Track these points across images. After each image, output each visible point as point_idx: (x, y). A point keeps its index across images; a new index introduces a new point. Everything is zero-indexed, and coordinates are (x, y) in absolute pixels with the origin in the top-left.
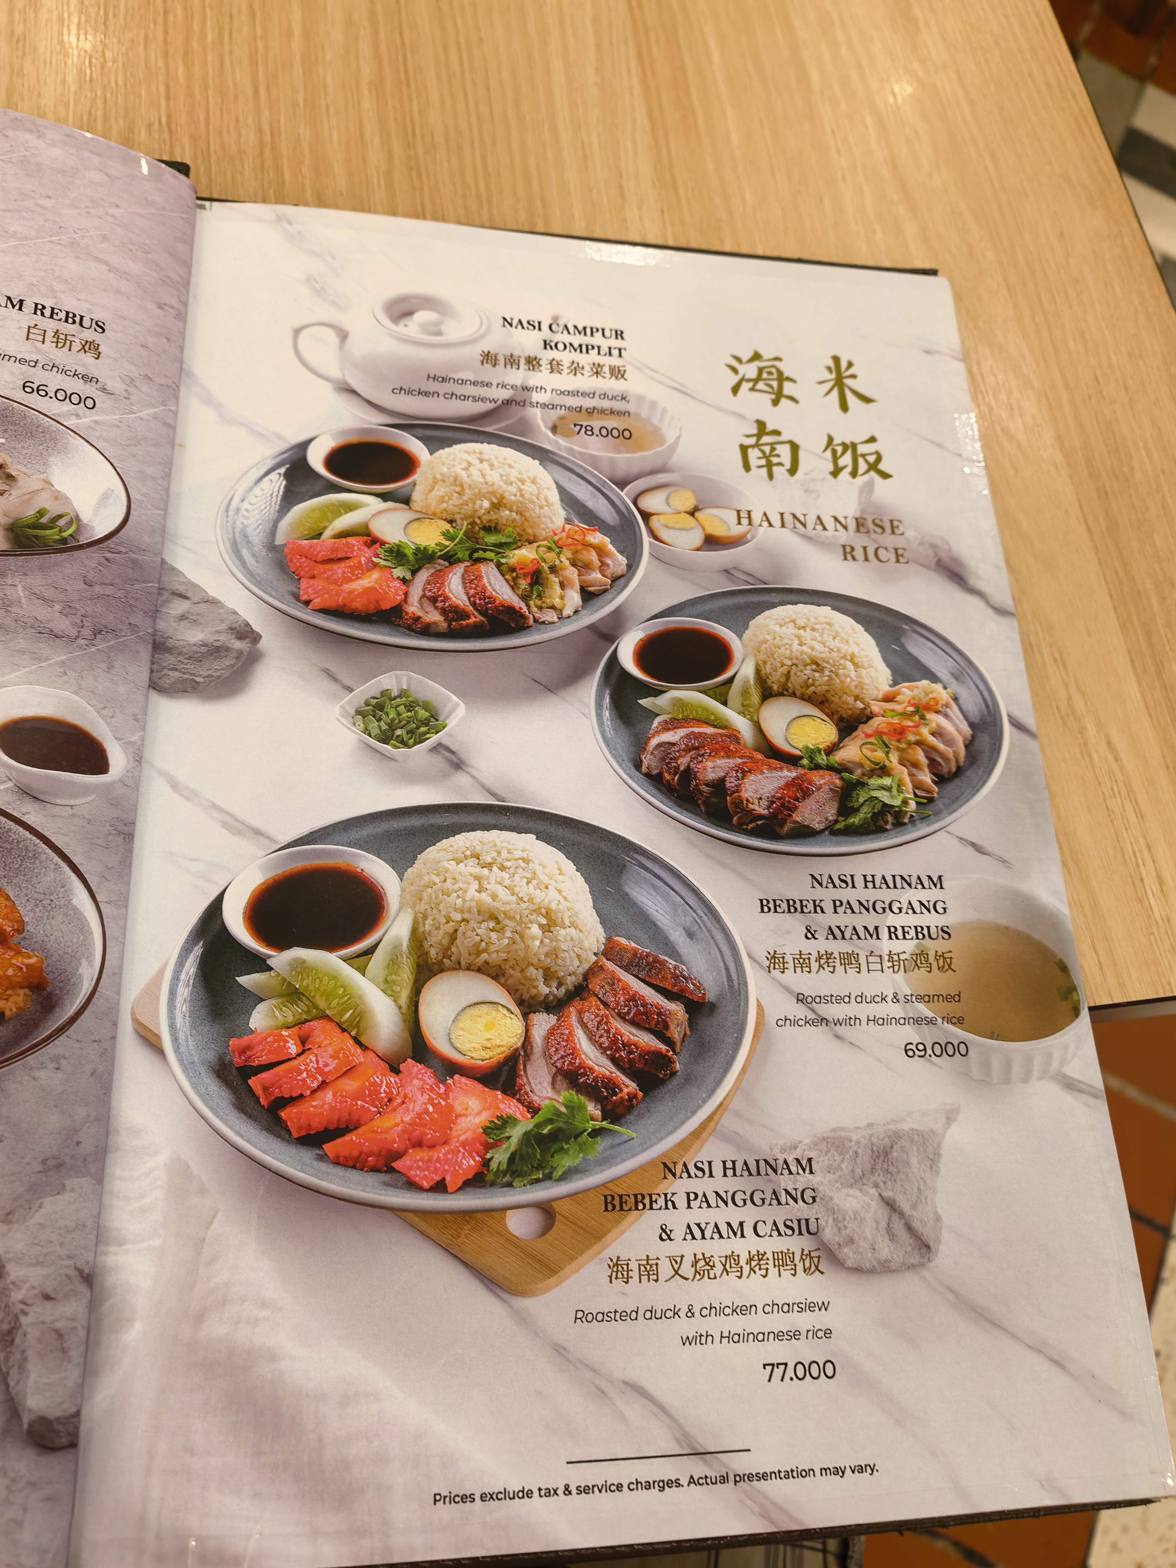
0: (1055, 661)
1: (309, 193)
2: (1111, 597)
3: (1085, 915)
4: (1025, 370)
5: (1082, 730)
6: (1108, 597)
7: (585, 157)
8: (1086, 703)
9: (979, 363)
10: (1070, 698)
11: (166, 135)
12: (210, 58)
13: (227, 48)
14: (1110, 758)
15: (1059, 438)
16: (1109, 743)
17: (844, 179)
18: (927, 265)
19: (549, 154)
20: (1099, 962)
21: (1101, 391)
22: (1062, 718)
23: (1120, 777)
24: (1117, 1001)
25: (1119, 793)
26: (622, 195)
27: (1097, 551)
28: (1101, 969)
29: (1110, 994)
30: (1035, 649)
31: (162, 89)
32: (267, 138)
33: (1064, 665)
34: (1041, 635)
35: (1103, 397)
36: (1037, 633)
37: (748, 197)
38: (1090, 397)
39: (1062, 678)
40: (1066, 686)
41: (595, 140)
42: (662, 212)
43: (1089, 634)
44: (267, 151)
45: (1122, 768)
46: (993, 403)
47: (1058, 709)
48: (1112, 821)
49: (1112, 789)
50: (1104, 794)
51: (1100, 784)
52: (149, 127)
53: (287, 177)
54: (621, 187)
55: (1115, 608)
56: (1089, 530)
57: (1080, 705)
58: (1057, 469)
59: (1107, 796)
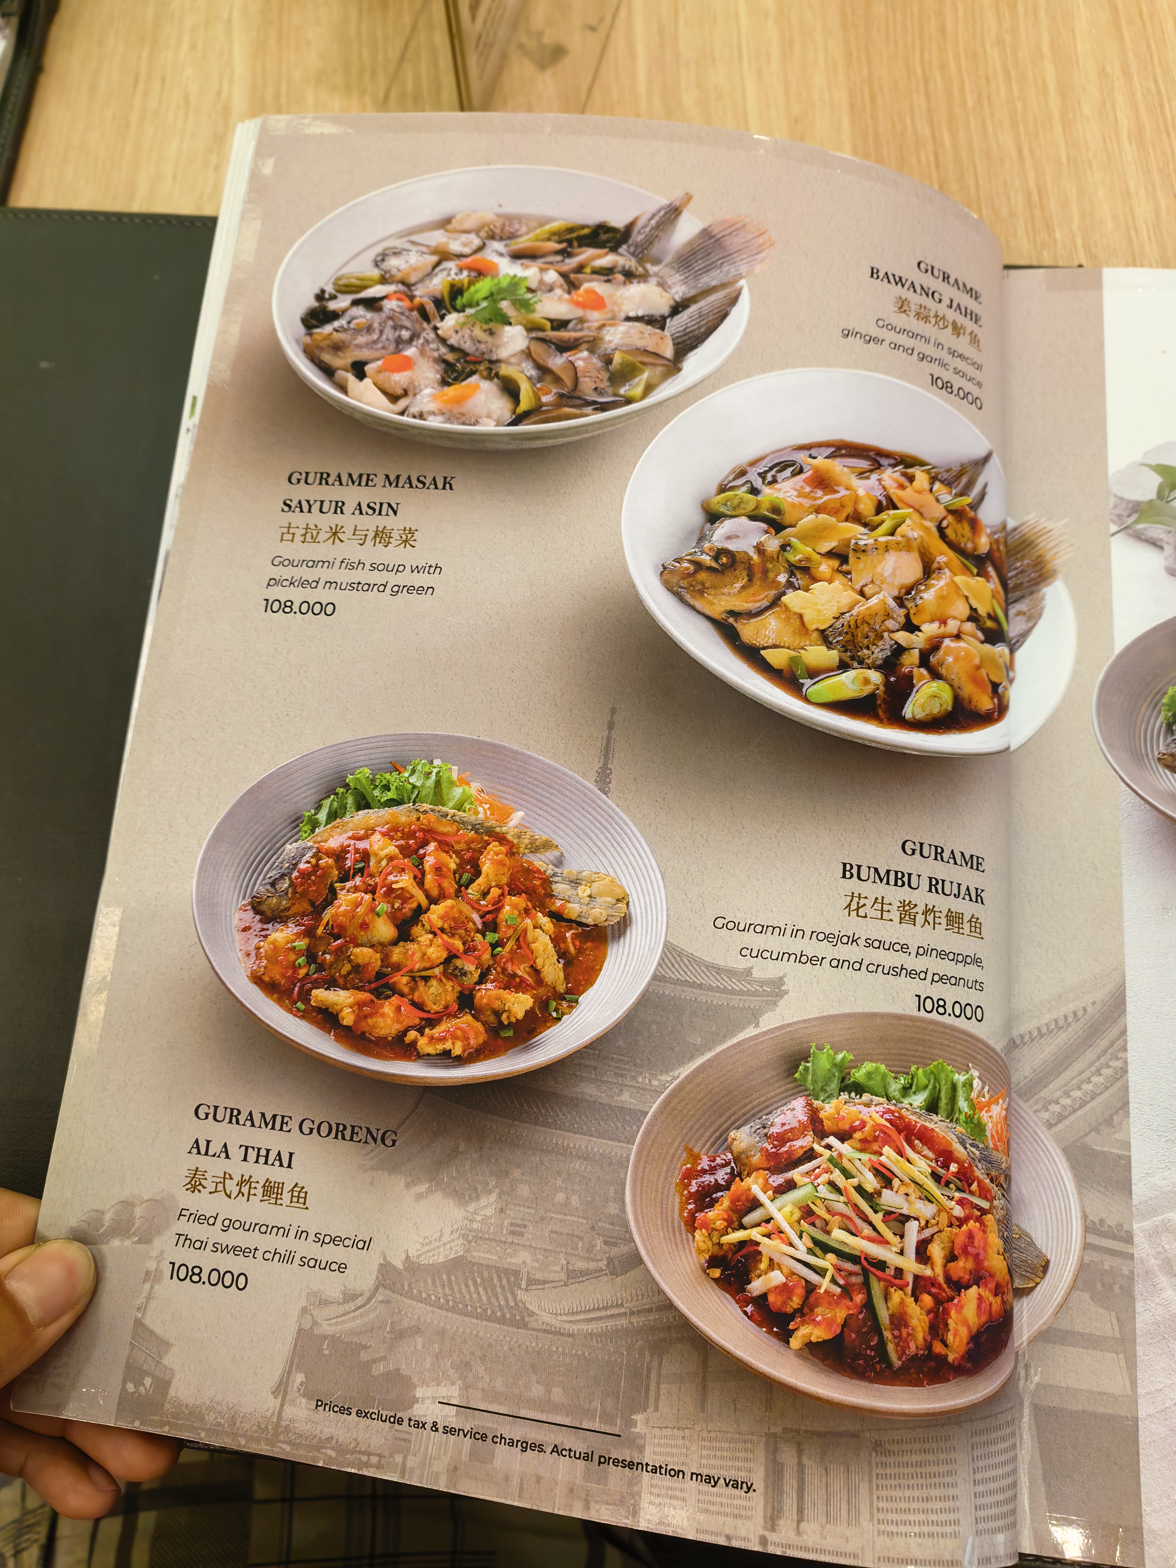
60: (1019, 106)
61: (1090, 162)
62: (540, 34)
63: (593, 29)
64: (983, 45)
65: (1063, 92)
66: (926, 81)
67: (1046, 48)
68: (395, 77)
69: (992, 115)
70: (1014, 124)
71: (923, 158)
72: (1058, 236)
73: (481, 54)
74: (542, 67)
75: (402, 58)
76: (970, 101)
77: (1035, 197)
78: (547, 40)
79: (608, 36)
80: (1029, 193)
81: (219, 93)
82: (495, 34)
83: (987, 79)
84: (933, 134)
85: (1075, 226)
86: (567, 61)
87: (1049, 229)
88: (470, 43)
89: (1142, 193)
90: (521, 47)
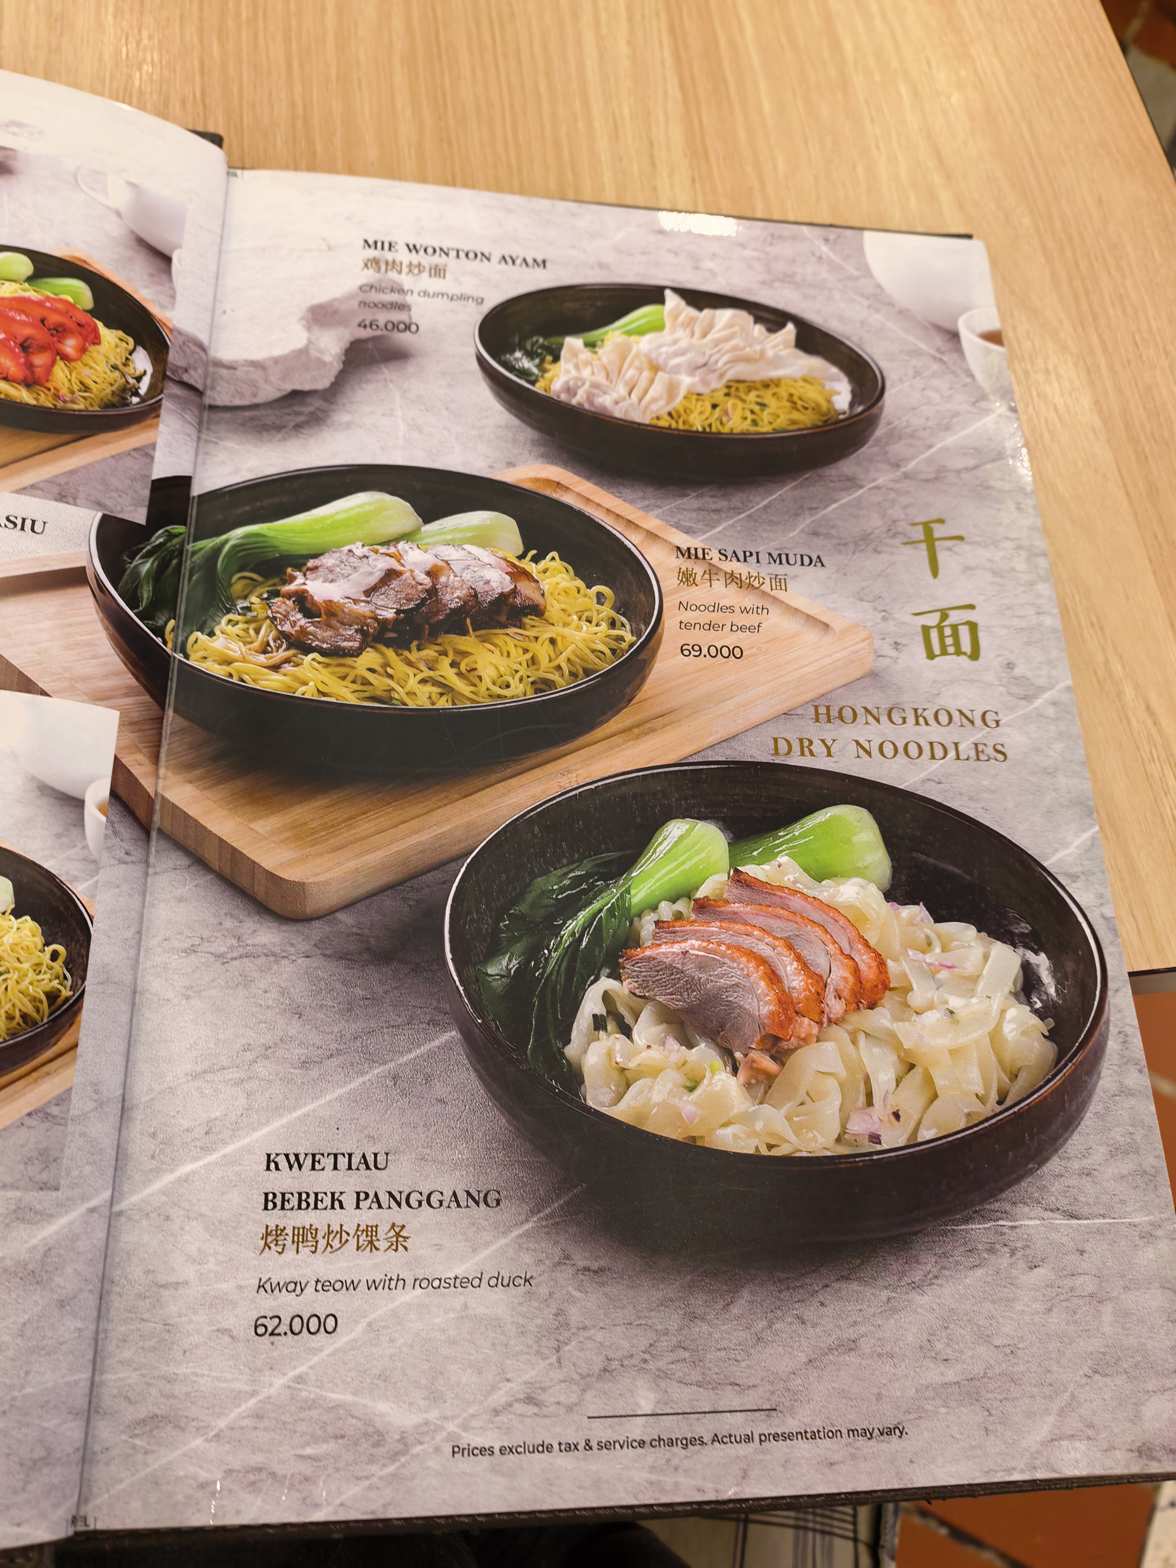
0: (1092, 625)
1: (340, 164)
2: (1151, 561)
3: (1122, 880)
4: (1062, 334)
5: (1120, 694)
6: (1147, 562)
7: (616, 127)
8: (1124, 667)
9: (1014, 328)
10: (1107, 662)
11: (200, 109)
12: (244, 34)
13: (261, 24)
14: (1149, 722)
15: (1097, 402)
16: (1148, 708)
17: (878, 147)
18: (962, 231)
19: (581, 125)
20: (1138, 927)
21: (1141, 356)
22: (1099, 682)
23: (1159, 742)
24: (1156, 966)
25: (1159, 758)
26: (653, 164)
27: (1136, 514)
28: (1139, 934)
29: (1148, 959)
30: (1071, 612)
31: (196, 65)
32: (300, 111)
33: (1102, 629)
34: (1077, 598)
35: (1142, 361)
36: (1073, 597)
37: (780, 165)
38: (1129, 362)
39: (1099, 642)
40: (1103, 649)
41: (626, 110)
42: (693, 180)
43: (1127, 598)
44: (299, 124)
45: (1161, 732)
46: (1029, 367)
47: (1095, 672)
48: (1151, 786)
49: (1151, 754)
50: (1142, 758)
51: (1138, 749)
52: (183, 102)
53: (319, 148)
54: (652, 156)
55: (1154, 572)
56: (1128, 494)
57: (1118, 669)
58: (1095, 433)
59: (1146, 760)
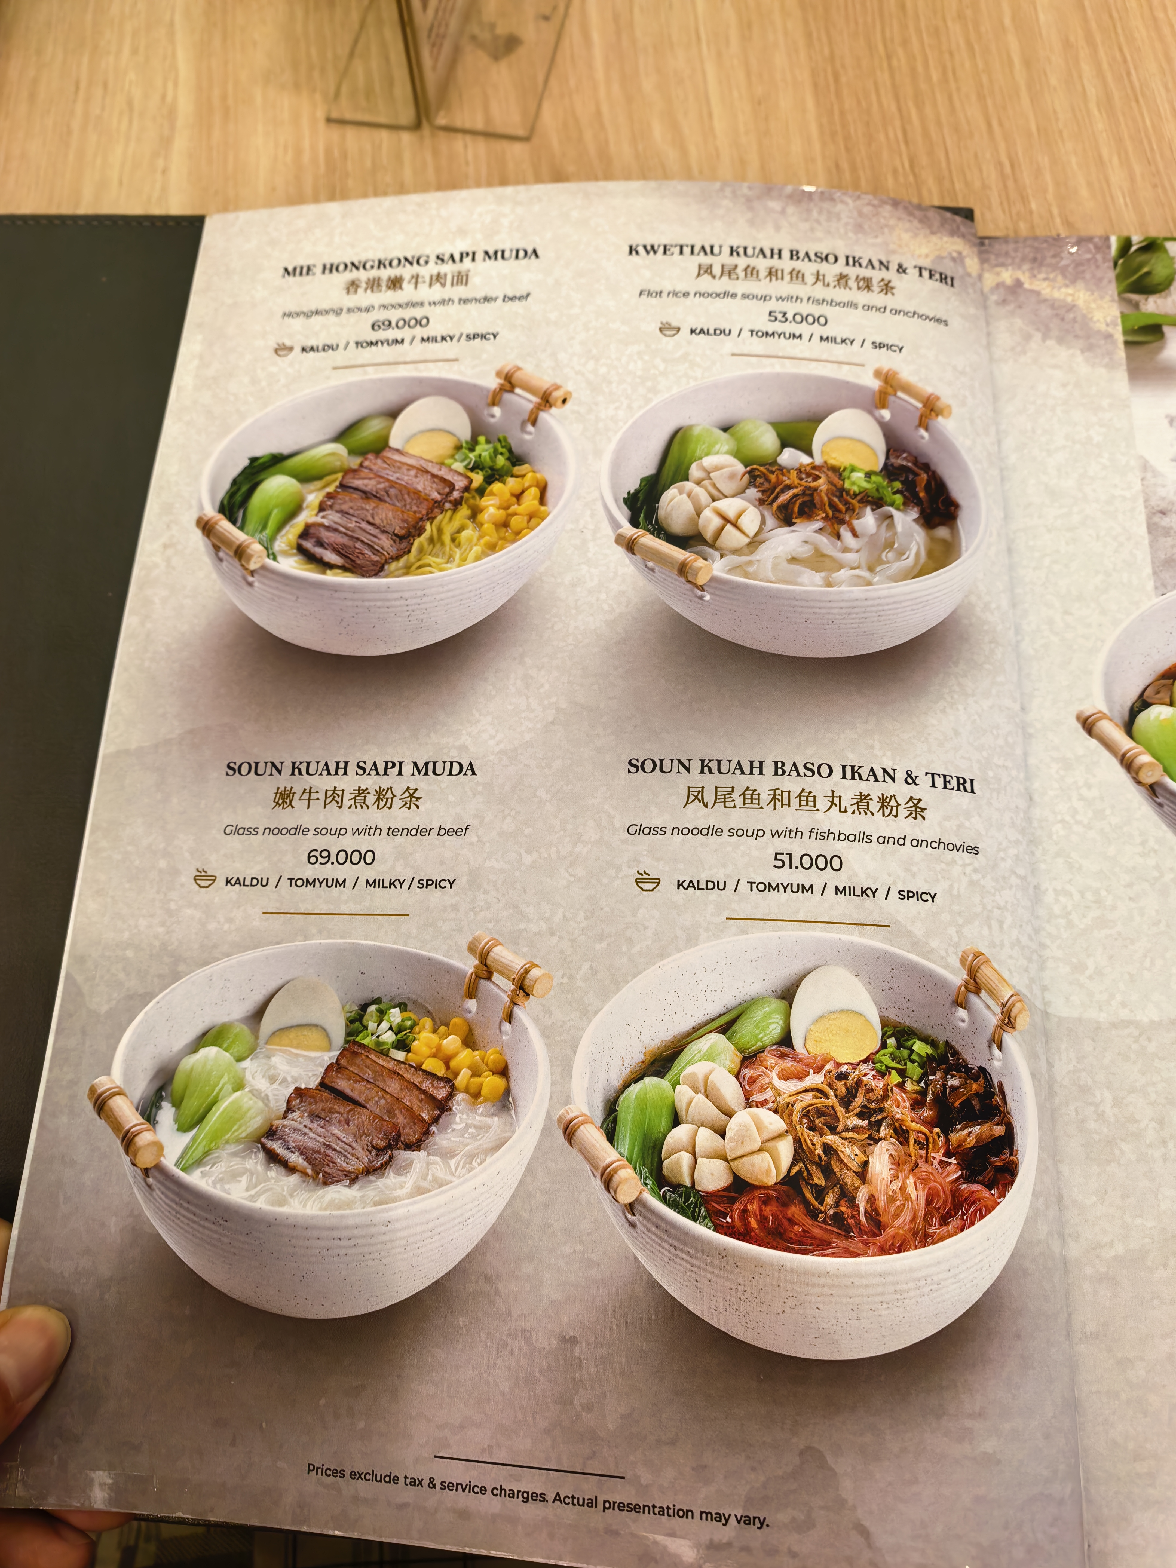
60: (985, 79)
61: (1061, 132)
62: (492, 26)
63: (546, 18)
64: (945, 21)
65: (1027, 63)
66: (889, 57)
67: (1007, 21)
68: (345, 73)
69: (958, 89)
70: (981, 98)
71: (891, 135)
72: (1034, 206)
73: (433, 45)
74: (496, 57)
75: (352, 54)
76: (935, 76)
77: (1008, 169)
78: (500, 31)
79: (563, 25)
80: (1000, 164)
81: (163, 97)
82: (447, 26)
83: (951, 54)
84: (899, 109)
85: (1050, 196)
86: (522, 51)
87: (1024, 199)
88: (423, 35)
89: (1115, 160)
90: (474, 38)
